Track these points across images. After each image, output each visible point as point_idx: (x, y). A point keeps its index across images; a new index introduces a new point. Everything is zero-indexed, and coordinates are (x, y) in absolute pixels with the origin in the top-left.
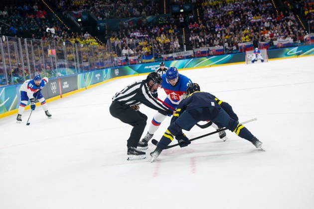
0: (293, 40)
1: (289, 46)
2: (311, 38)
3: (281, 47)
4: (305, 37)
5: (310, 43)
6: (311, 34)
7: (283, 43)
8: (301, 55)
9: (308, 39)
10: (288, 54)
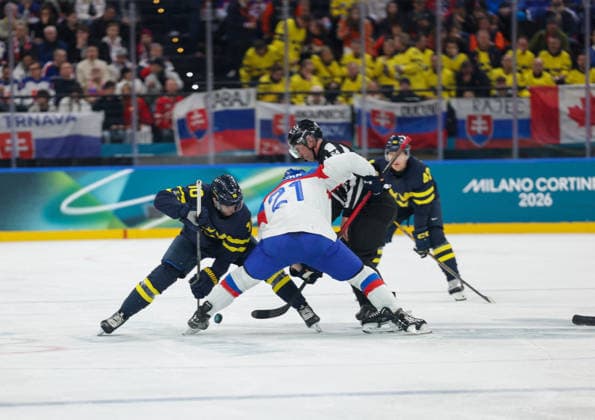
0: (100, 116)
1: (77, 155)
2: (217, 115)
3: (25, 161)
4: (180, 110)
5: (211, 153)
6: (222, 92)
7: (38, 133)
8: (146, 227)
9: (197, 120)
10: (64, 207)
